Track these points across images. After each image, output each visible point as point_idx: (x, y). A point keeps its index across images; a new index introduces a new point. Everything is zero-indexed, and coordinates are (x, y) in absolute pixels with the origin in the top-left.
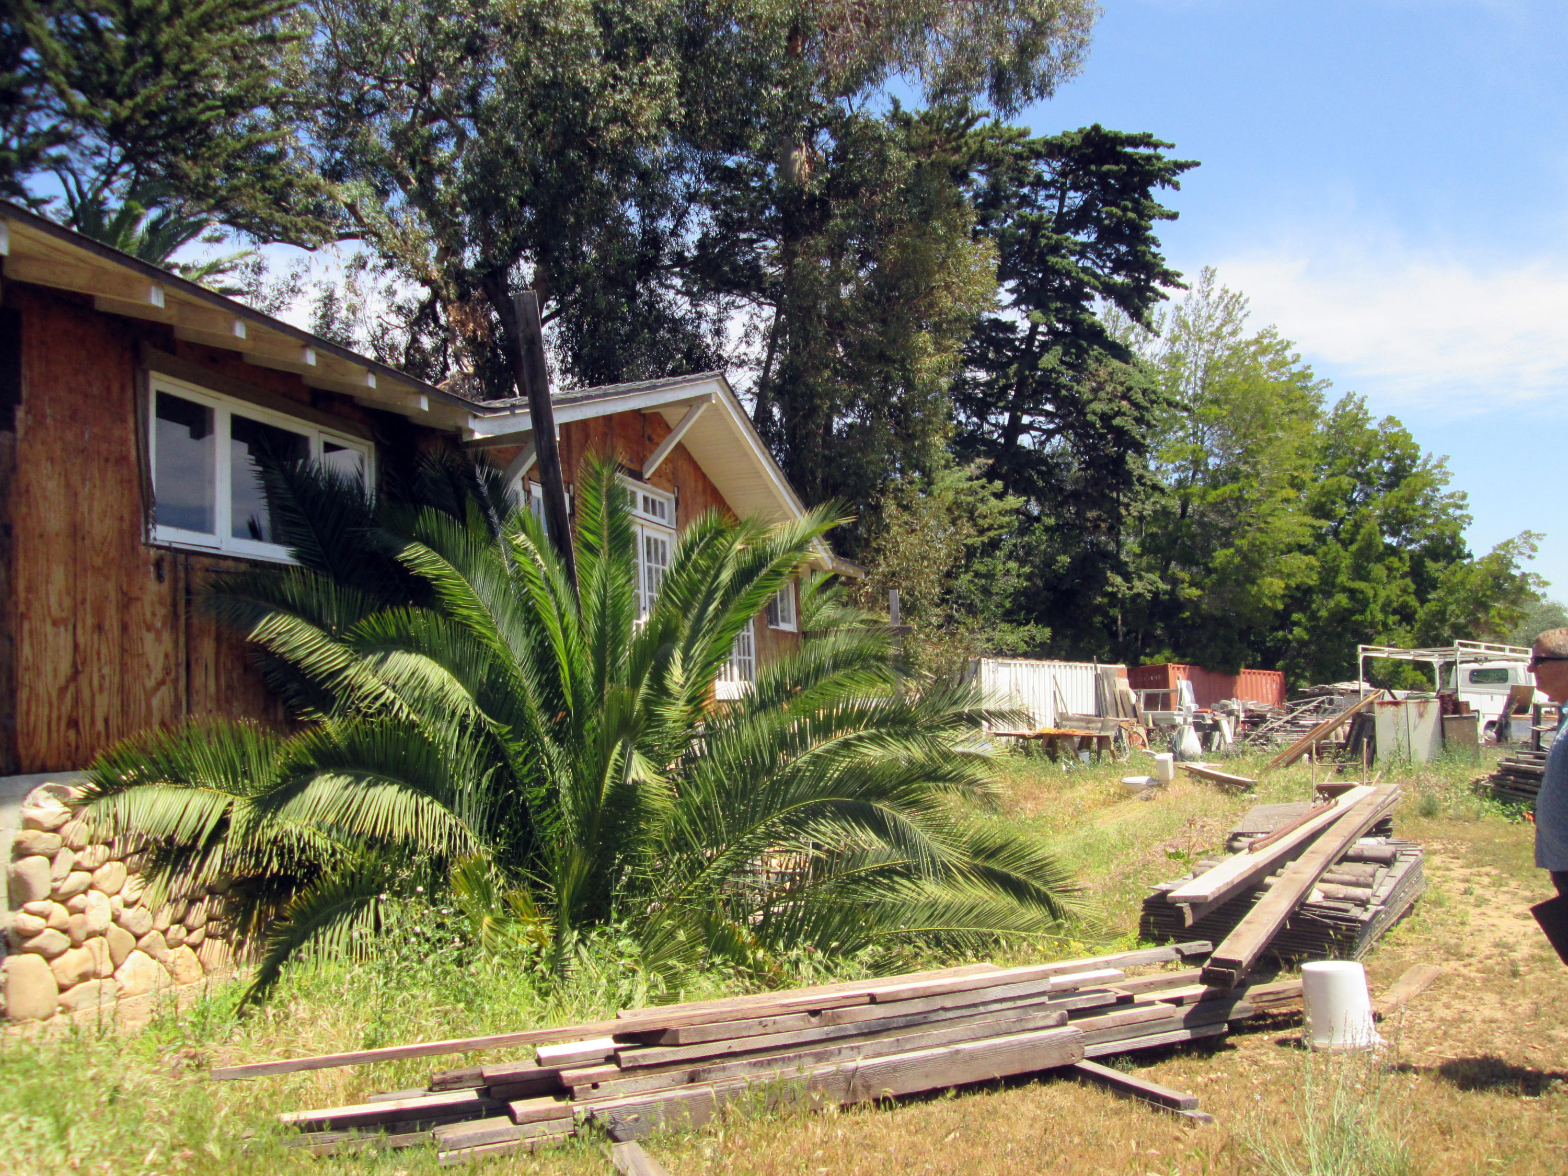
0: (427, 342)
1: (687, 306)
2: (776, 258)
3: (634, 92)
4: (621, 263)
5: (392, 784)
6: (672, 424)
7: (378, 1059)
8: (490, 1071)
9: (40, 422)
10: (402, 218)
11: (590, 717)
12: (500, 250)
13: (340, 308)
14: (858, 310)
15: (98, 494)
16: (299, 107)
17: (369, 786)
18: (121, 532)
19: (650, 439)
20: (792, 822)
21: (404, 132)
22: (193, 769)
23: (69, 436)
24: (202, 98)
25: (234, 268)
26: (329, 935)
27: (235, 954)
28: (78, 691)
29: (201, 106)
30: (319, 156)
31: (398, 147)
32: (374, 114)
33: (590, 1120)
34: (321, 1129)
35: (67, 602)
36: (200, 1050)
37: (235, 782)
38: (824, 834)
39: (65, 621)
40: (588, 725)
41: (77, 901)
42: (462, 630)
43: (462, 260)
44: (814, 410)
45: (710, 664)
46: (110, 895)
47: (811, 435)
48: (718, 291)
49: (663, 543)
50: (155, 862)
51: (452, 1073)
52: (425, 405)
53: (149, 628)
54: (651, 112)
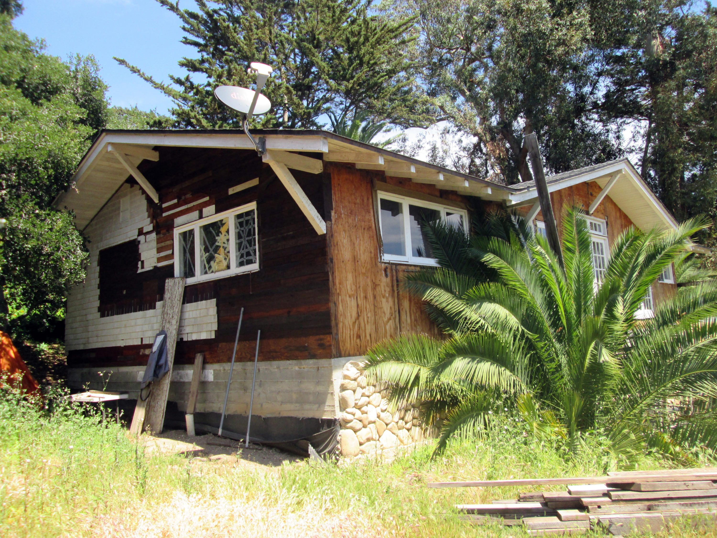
0: (478, 162)
1: (601, 127)
2: (647, 96)
3: (568, 29)
4: (567, 112)
5: (487, 361)
6: (602, 187)
7: (494, 485)
8: (547, 495)
9: (340, 217)
10: (462, 107)
11: (575, 330)
12: (509, 115)
13: (439, 152)
14: (697, 115)
15: (362, 242)
16: (416, 68)
17: (478, 362)
18: (371, 258)
19: (592, 195)
20: (687, 382)
21: (461, 70)
22: (404, 355)
23: (350, 221)
24: (378, 73)
25: (394, 141)
26: (465, 427)
27: (424, 434)
28: (359, 324)
29: (378, 76)
30: (425, 87)
31: (459, 77)
32: (447, 64)
33: (599, 523)
34: (473, 513)
35: (354, 288)
36: (419, 474)
37: (421, 360)
38: (707, 389)
39: (353, 295)
40: (574, 334)
41: (364, 409)
42: (512, 291)
43: (491, 123)
44: (674, 170)
45: (635, 302)
46: (376, 407)
47: (673, 183)
48: (616, 117)
49: (601, 244)
50: (392, 393)
51: (528, 494)
52: (489, 191)
53: (383, 297)
54: (577, 37)
